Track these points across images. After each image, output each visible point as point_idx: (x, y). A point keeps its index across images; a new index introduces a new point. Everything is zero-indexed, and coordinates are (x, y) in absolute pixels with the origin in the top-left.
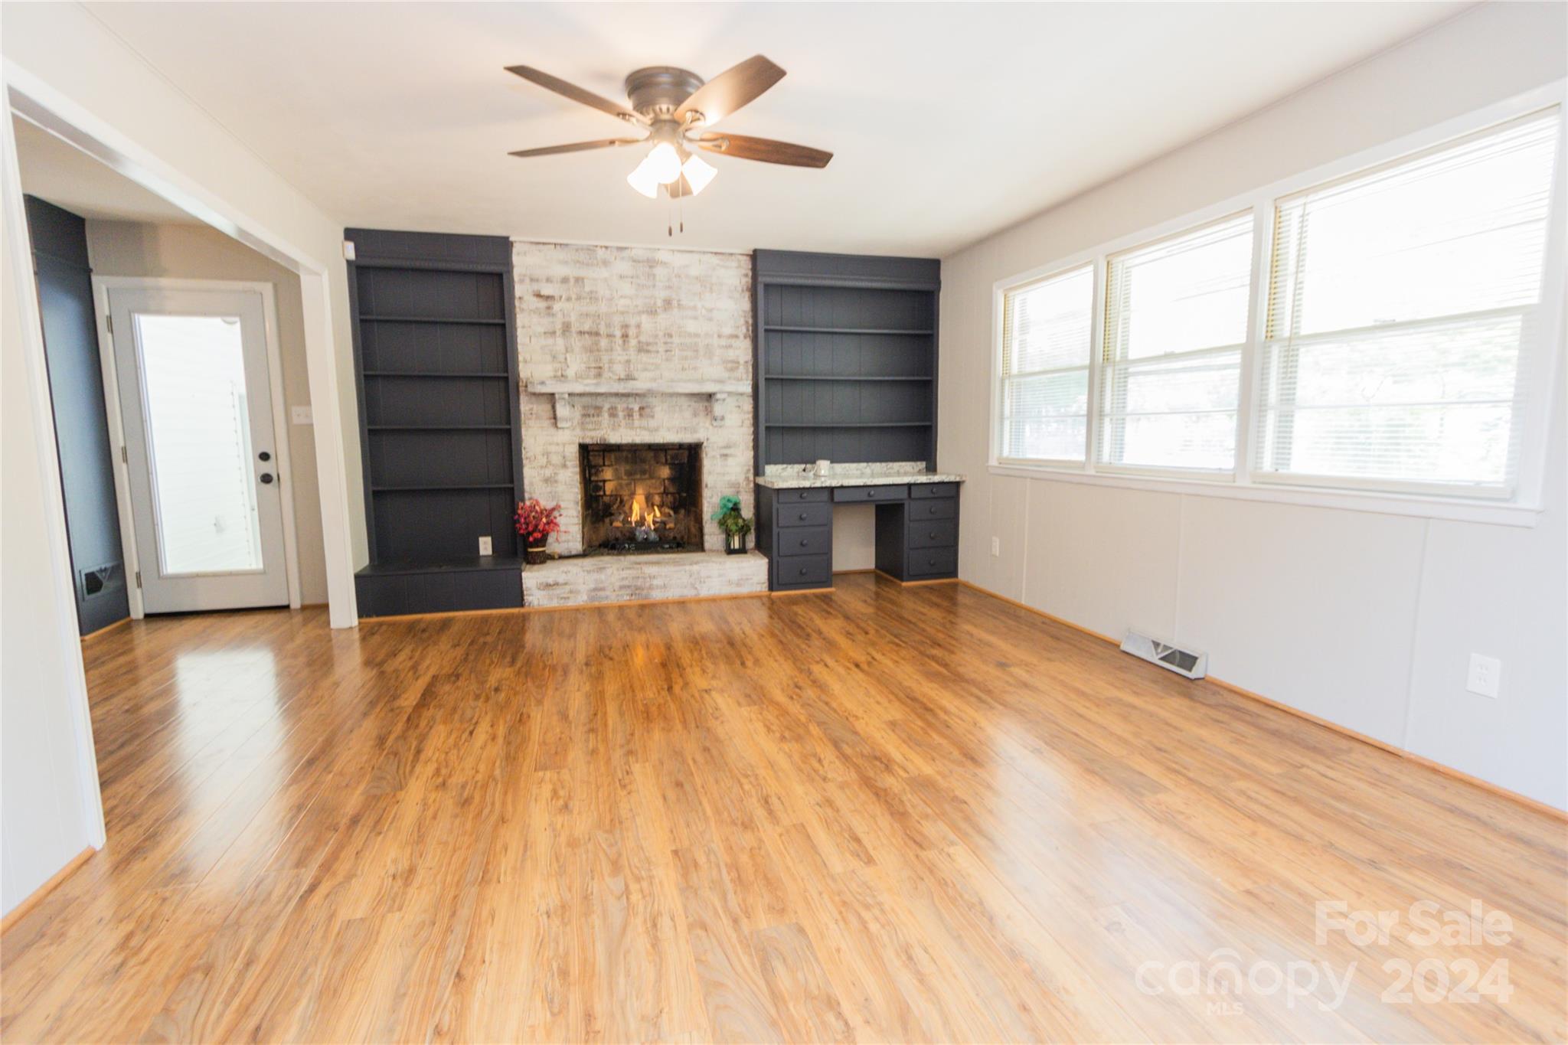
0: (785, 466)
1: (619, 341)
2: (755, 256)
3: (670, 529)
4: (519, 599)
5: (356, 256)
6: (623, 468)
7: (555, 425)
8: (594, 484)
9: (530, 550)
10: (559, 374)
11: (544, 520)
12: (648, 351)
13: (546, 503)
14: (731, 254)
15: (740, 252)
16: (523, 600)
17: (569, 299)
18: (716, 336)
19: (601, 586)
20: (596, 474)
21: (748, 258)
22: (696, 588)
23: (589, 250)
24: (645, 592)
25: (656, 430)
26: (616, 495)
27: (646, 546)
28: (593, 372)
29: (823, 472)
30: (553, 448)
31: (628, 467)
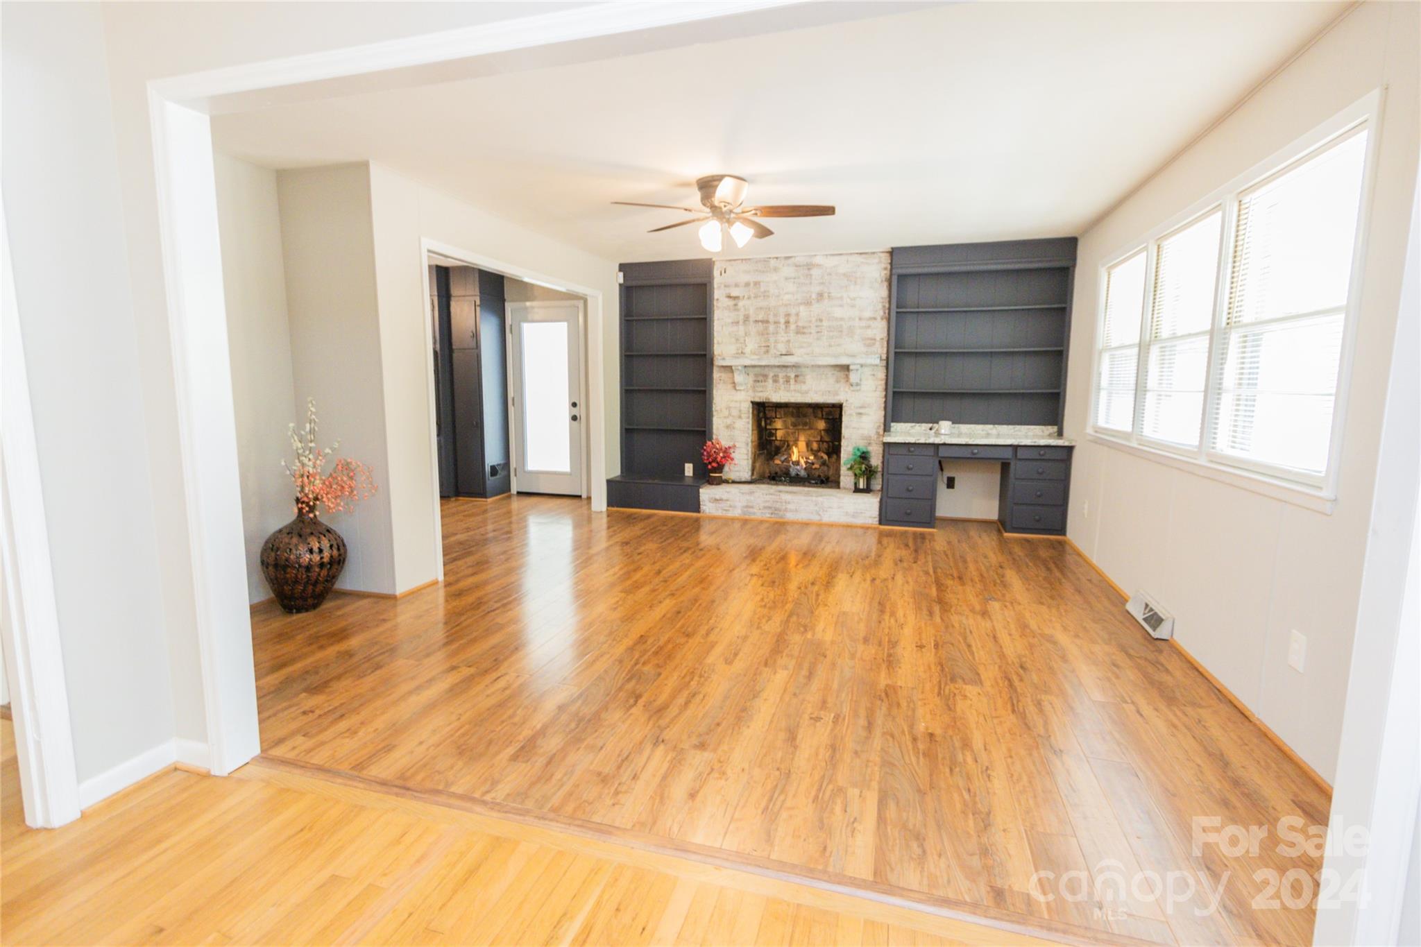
0: (913, 424)
1: (783, 326)
2: (893, 252)
3: (816, 469)
4: (697, 508)
5: (624, 280)
6: (790, 420)
7: (735, 387)
8: (768, 431)
9: (711, 475)
10: (740, 352)
11: (721, 455)
12: (804, 333)
13: (725, 443)
14: (874, 253)
15: (881, 250)
16: (699, 508)
17: (749, 298)
18: (857, 319)
19: (750, 504)
20: (770, 424)
21: (888, 255)
22: (819, 515)
23: (765, 261)
24: (781, 513)
25: (807, 392)
26: (784, 441)
27: (796, 480)
28: (763, 349)
29: (943, 431)
30: (732, 405)
31: (793, 420)
